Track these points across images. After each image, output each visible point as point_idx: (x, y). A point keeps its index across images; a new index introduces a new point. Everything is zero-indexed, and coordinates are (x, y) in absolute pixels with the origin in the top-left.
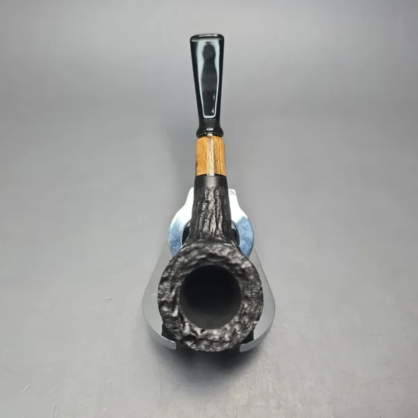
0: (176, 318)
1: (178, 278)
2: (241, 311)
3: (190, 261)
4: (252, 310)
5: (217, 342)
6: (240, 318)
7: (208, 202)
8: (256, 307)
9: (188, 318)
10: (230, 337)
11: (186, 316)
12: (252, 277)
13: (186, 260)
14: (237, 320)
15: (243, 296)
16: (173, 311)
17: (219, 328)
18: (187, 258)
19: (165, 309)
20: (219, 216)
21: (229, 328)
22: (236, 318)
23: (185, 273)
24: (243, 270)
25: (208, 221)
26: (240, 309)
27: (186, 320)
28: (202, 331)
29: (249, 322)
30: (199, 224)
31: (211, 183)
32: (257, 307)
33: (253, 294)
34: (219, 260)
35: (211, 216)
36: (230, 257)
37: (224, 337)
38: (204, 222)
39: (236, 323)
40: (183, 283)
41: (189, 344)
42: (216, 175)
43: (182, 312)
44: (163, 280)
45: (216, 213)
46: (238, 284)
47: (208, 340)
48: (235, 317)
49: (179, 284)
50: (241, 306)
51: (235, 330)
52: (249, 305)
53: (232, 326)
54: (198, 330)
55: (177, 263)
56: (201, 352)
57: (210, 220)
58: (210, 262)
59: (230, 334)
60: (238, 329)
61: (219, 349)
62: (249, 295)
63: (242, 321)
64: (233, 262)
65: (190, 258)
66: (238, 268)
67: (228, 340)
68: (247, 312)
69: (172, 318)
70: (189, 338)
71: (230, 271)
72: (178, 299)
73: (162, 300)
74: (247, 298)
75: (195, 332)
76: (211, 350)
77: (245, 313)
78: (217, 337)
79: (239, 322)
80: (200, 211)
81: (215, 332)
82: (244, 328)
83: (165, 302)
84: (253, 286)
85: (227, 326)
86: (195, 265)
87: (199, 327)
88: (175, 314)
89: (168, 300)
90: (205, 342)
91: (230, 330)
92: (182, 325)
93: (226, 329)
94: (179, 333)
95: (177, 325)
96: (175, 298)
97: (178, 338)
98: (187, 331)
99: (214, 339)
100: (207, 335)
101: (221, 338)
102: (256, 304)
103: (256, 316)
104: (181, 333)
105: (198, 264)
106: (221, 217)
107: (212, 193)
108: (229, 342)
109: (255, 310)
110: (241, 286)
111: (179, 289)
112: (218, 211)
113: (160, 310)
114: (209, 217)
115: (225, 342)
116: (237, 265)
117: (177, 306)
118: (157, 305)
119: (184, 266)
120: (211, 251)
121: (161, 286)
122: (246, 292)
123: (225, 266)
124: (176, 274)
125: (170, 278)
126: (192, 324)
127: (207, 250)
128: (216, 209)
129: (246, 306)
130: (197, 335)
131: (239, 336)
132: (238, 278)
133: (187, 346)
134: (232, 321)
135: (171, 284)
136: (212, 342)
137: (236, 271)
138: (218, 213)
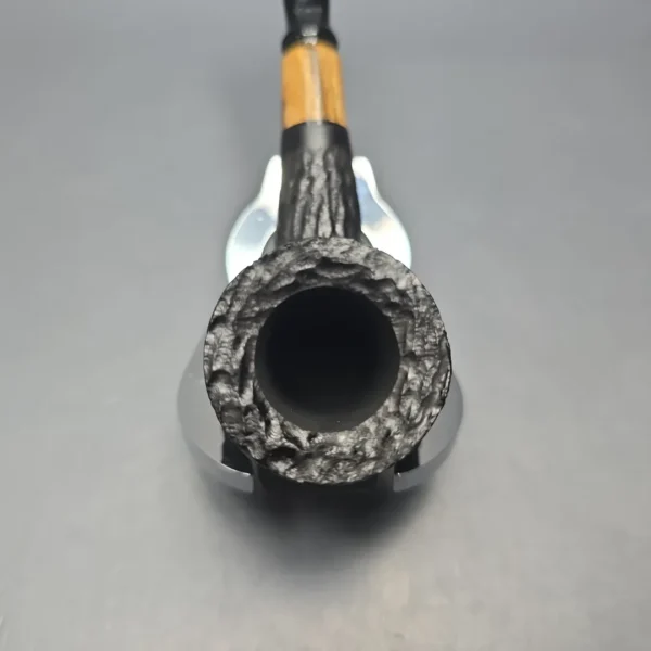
0: (248, 409)
1: (249, 319)
2: (401, 389)
3: (276, 279)
4: (426, 384)
5: (346, 460)
6: (399, 403)
7: (312, 180)
8: (436, 377)
9: (277, 409)
10: (376, 448)
11: (272, 405)
12: (423, 309)
13: (267, 277)
14: (391, 410)
15: (402, 354)
16: (241, 391)
17: (350, 428)
18: (269, 271)
19: (222, 388)
20: (337, 208)
21: (373, 428)
22: (390, 404)
23: (267, 306)
24: (402, 294)
25: (313, 221)
26: (398, 382)
27: (272, 412)
28: (310, 438)
29: (419, 410)
30: (292, 227)
31: (317, 141)
32: (437, 375)
33: (427, 347)
34: (345, 274)
35: (320, 209)
36: (370, 265)
37: (362, 449)
38: (303, 222)
39: (388, 415)
40: (262, 331)
41: (281, 467)
42: (327, 123)
43: (262, 395)
44: (216, 322)
45: (330, 202)
46: (390, 326)
47: (326, 458)
48: (387, 403)
49: (253, 331)
50: (400, 376)
51: (389, 432)
52: (418, 373)
53: (379, 422)
54: (302, 435)
55: (248, 284)
56: (311, 487)
57: (318, 217)
58: (323, 278)
59: (376, 442)
60: (395, 429)
61: (353, 476)
62: (418, 351)
63: (403, 411)
64: (378, 275)
65: (275, 272)
66: (388, 290)
67: (373, 454)
68: (415, 388)
69: (239, 408)
70: (282, 453)
71: (370, 299)
72: (252, 366)
73: (214, 368)
74: (412, 356)
75: (295, 440)
76: (335, 479)
77: (409, 391)
78: (347, 450)
79: (397, 414)
80: (294, 200)
81: (342, 437)
82: (409, 425)
83: (221, 372)
84: (425, 329)
85: (370, 424)
86: (288, 287)
87: (303, 429)
88: (247, 399)
89: (228, 369)
90: (319, 462)
91: (377, 431)
92: (262, 424)
93: (366, 430)
94: (257, 444)
95: (251, 424)
96: (244, 362)
97: (256, 454)
98: (275, 437)
99: (341, 453)
100: (323, 446)
101: (355, 451)
102: (434, 371)
103: (437, 396)
104: (262, 442)
105: (295, 285)
106: (342, 210)
107: (319, 161)
108: (374, 459)
109: (433, 384)
110: (397, 331)
111: (254, 344)
112: (333, 197)
113: (209, 392)
114: (314, 209)
115: (365, 459)
116: (387, 281)
117: (251, 382)
118: (203, 382)
119: (263, 292)
120: (325, 254)
121: (211, 338)
122: (409, 343)
123: (358, 288)
124: (245, 307)
125: (232, 318)
126: (287, 423)
127: (316, 250)
128: (329, 193)
129: (411, 376)
130: (300, 446)
131: (397, 445)
132: (389, 314)
133: (277, 472)
134: (380, 412)
135: (235, 331)
136: (335, 461)
137: (385, 296)
138: (334, 202)
